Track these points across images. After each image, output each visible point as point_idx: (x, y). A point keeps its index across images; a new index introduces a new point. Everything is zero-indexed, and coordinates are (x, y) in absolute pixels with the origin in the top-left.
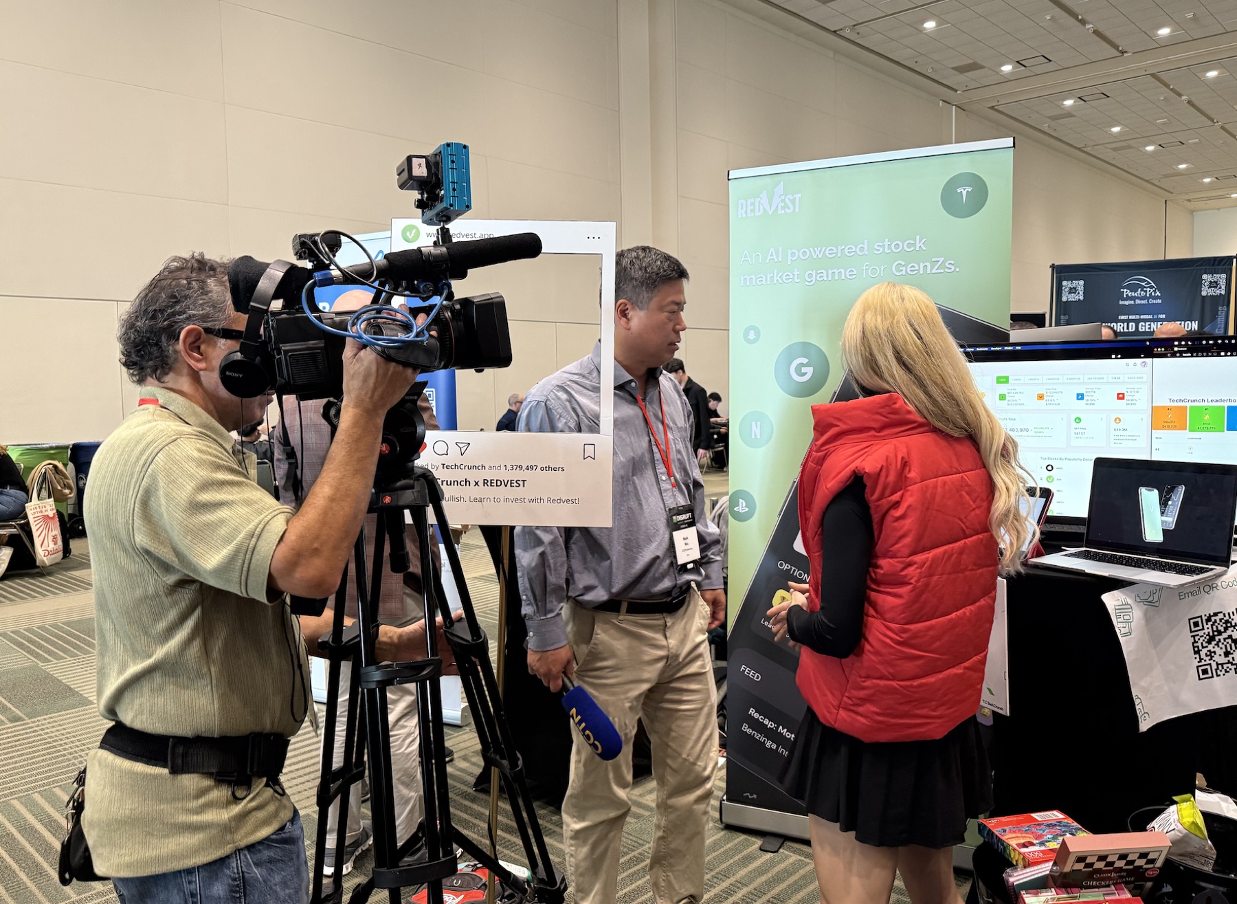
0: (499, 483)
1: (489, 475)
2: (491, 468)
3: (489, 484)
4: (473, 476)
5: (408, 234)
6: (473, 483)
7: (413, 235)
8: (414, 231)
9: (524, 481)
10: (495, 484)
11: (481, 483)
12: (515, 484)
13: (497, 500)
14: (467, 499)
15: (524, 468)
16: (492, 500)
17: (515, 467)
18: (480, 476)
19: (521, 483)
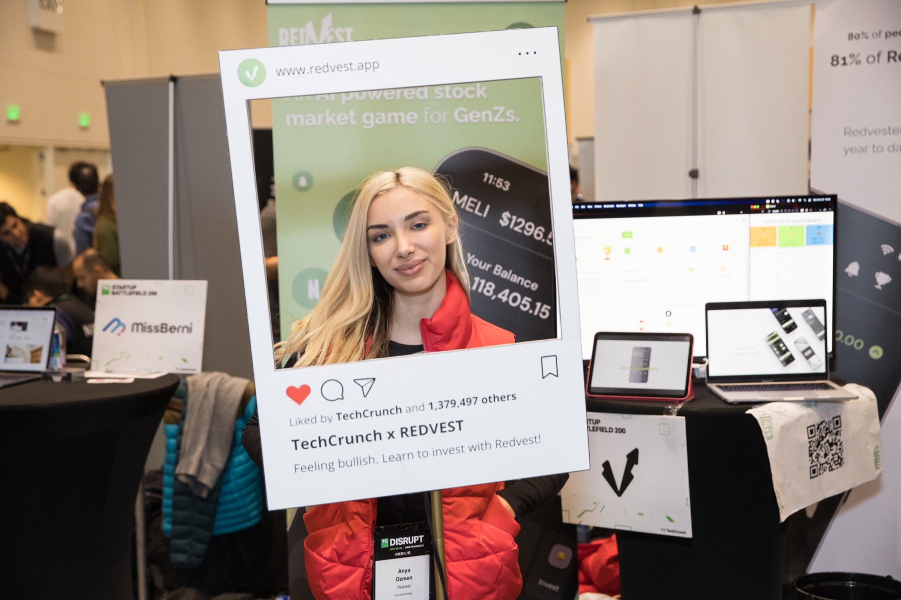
0: (423, 430)
1: (407, 420)
2: (410, 410)
3: (409, 433)
4: (384, 424)
5: (248, 73)
6: (385, 436)
7: (255, 74)
8: (256, 69)
9: (459, 422)
10: (418, 433)
11: (397, 434)
12: (448, 428)
13: (422, 454)
14: (379, 459)
15: (458, 403)
16: (416, 455)
17: (445, 404)
18: (394, 423)
19: (456, 425)
